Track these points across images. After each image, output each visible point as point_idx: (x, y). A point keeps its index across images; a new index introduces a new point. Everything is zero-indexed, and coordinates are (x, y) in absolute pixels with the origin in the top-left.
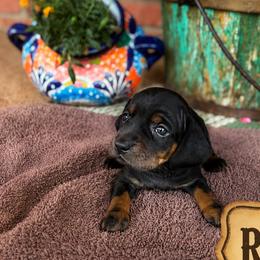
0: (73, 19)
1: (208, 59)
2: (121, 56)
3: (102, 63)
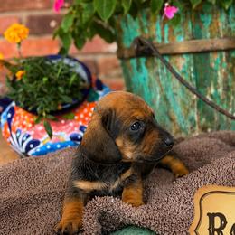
0: (45, 79)
2: (92, 109)
3: (76, 117)
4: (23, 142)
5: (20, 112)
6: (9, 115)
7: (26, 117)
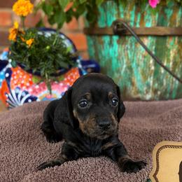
0: (48, 47)
1: (134, 70)
2: (76, 73)
3: (65, 79)
4: (22, 97)
5: (18, 72)
6: (7, 75)
7: (25, 77)
